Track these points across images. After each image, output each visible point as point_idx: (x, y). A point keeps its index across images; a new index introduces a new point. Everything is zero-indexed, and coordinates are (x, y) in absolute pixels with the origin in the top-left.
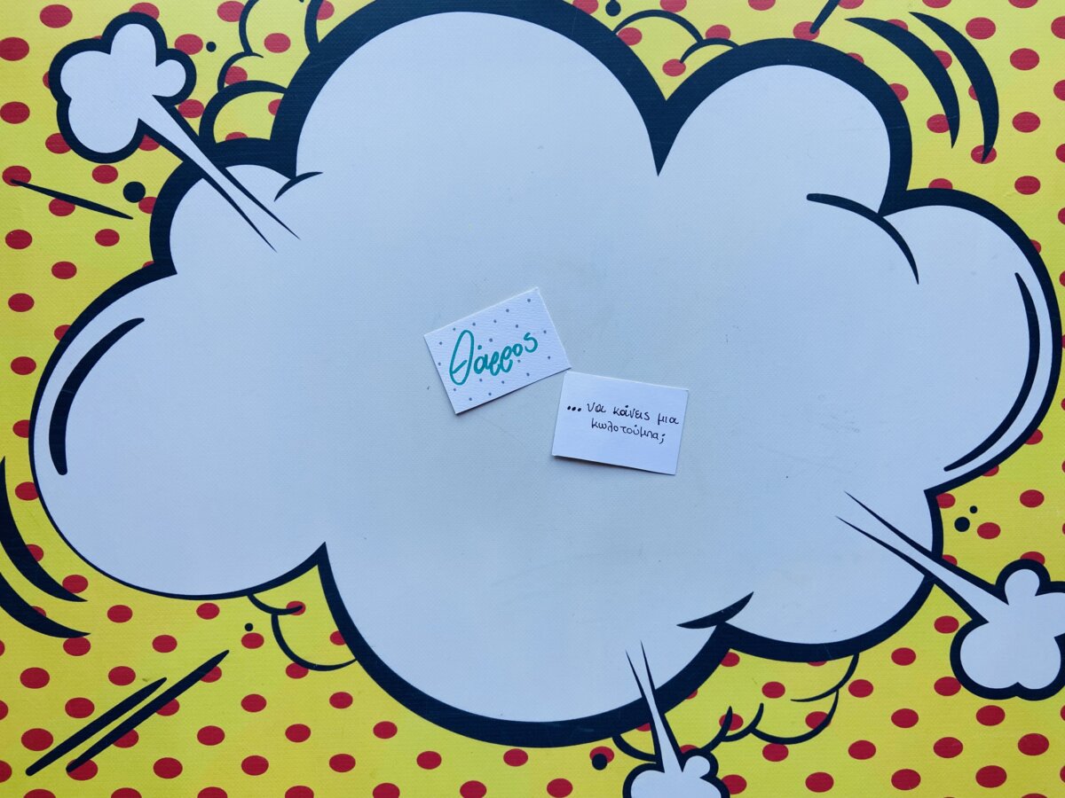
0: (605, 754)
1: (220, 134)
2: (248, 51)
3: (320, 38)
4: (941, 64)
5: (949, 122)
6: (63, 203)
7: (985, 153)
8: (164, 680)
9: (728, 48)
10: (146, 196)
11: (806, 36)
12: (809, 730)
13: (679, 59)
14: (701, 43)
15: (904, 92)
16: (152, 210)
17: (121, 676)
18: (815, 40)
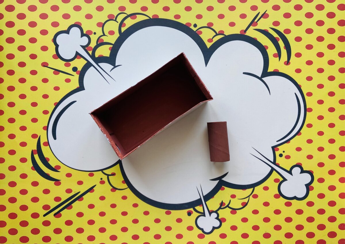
0: (191, 212)
1: (97, 55)
2: (104, 35)
3: (122, 32)
4: (277, 41)
5: (278, 55)
6: (57, 72)
7: (287, 63)
8: (80, 192)
9: (224, 36)
10: (78, 70)
11: (243, 33)
12: (242, 206)
13: (211, 38)
14: (217, 35)
15: (267, 47)
16: (79, 74)
17: (69, 191)
18: (245, 34)
